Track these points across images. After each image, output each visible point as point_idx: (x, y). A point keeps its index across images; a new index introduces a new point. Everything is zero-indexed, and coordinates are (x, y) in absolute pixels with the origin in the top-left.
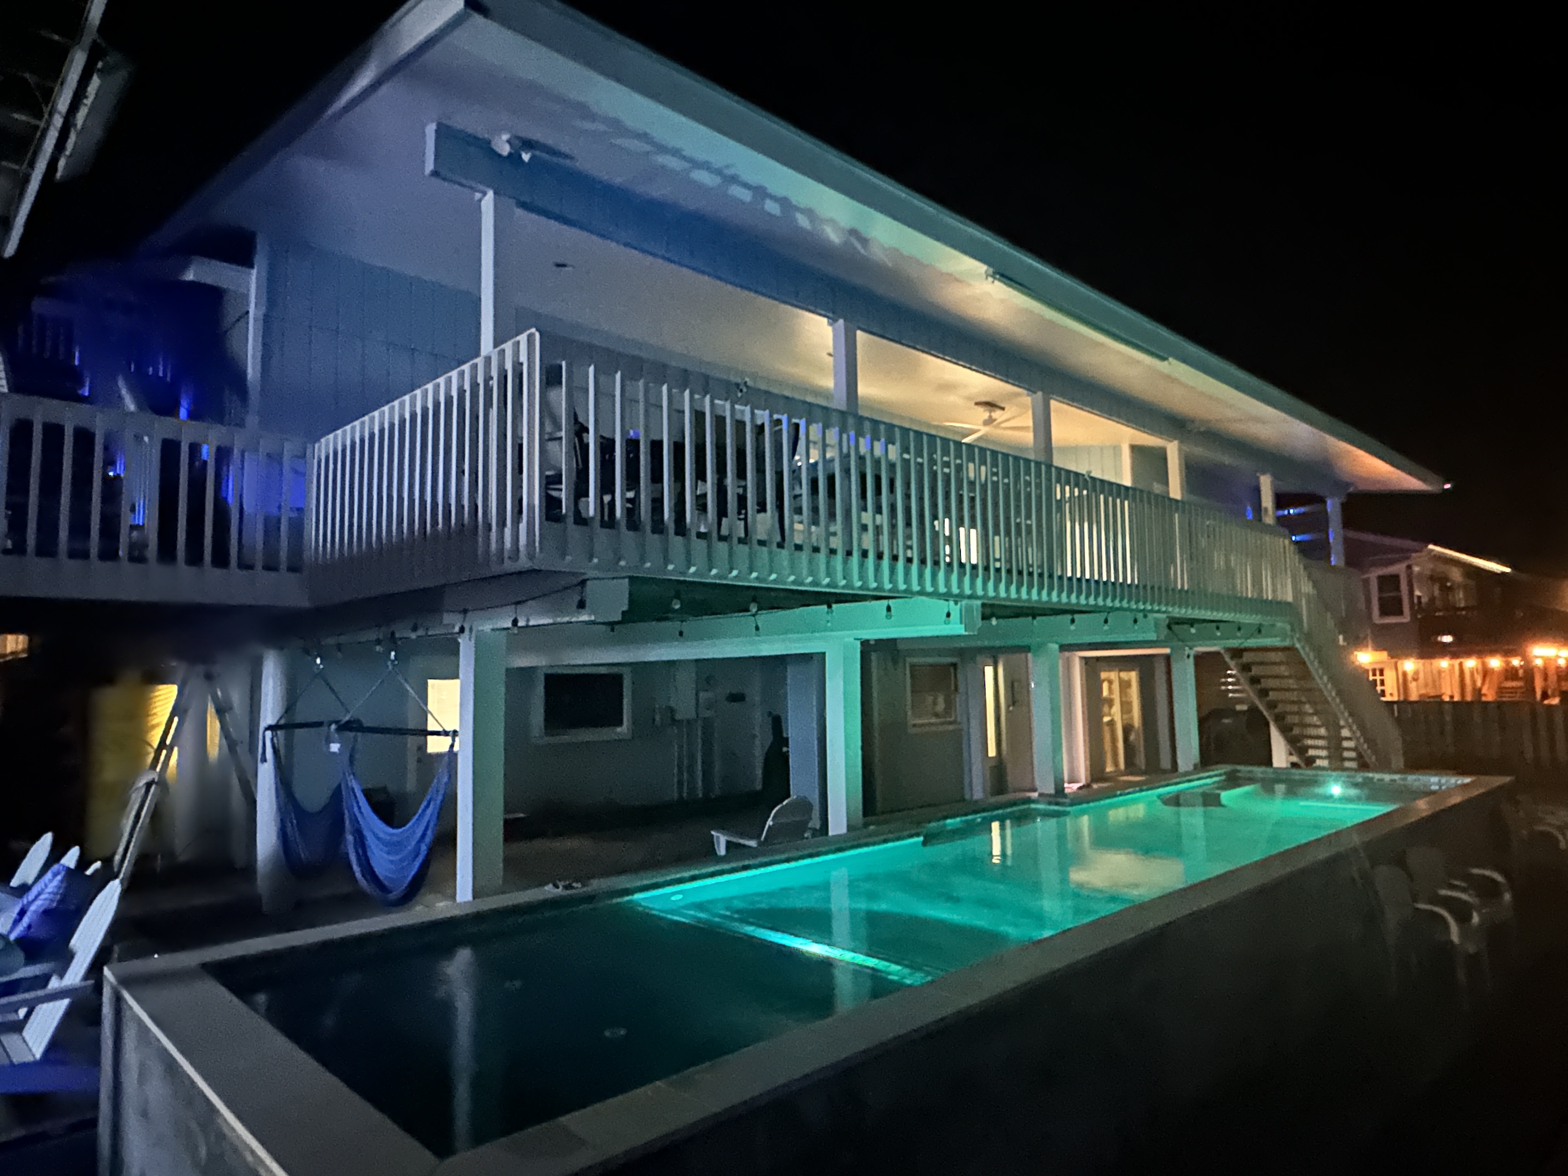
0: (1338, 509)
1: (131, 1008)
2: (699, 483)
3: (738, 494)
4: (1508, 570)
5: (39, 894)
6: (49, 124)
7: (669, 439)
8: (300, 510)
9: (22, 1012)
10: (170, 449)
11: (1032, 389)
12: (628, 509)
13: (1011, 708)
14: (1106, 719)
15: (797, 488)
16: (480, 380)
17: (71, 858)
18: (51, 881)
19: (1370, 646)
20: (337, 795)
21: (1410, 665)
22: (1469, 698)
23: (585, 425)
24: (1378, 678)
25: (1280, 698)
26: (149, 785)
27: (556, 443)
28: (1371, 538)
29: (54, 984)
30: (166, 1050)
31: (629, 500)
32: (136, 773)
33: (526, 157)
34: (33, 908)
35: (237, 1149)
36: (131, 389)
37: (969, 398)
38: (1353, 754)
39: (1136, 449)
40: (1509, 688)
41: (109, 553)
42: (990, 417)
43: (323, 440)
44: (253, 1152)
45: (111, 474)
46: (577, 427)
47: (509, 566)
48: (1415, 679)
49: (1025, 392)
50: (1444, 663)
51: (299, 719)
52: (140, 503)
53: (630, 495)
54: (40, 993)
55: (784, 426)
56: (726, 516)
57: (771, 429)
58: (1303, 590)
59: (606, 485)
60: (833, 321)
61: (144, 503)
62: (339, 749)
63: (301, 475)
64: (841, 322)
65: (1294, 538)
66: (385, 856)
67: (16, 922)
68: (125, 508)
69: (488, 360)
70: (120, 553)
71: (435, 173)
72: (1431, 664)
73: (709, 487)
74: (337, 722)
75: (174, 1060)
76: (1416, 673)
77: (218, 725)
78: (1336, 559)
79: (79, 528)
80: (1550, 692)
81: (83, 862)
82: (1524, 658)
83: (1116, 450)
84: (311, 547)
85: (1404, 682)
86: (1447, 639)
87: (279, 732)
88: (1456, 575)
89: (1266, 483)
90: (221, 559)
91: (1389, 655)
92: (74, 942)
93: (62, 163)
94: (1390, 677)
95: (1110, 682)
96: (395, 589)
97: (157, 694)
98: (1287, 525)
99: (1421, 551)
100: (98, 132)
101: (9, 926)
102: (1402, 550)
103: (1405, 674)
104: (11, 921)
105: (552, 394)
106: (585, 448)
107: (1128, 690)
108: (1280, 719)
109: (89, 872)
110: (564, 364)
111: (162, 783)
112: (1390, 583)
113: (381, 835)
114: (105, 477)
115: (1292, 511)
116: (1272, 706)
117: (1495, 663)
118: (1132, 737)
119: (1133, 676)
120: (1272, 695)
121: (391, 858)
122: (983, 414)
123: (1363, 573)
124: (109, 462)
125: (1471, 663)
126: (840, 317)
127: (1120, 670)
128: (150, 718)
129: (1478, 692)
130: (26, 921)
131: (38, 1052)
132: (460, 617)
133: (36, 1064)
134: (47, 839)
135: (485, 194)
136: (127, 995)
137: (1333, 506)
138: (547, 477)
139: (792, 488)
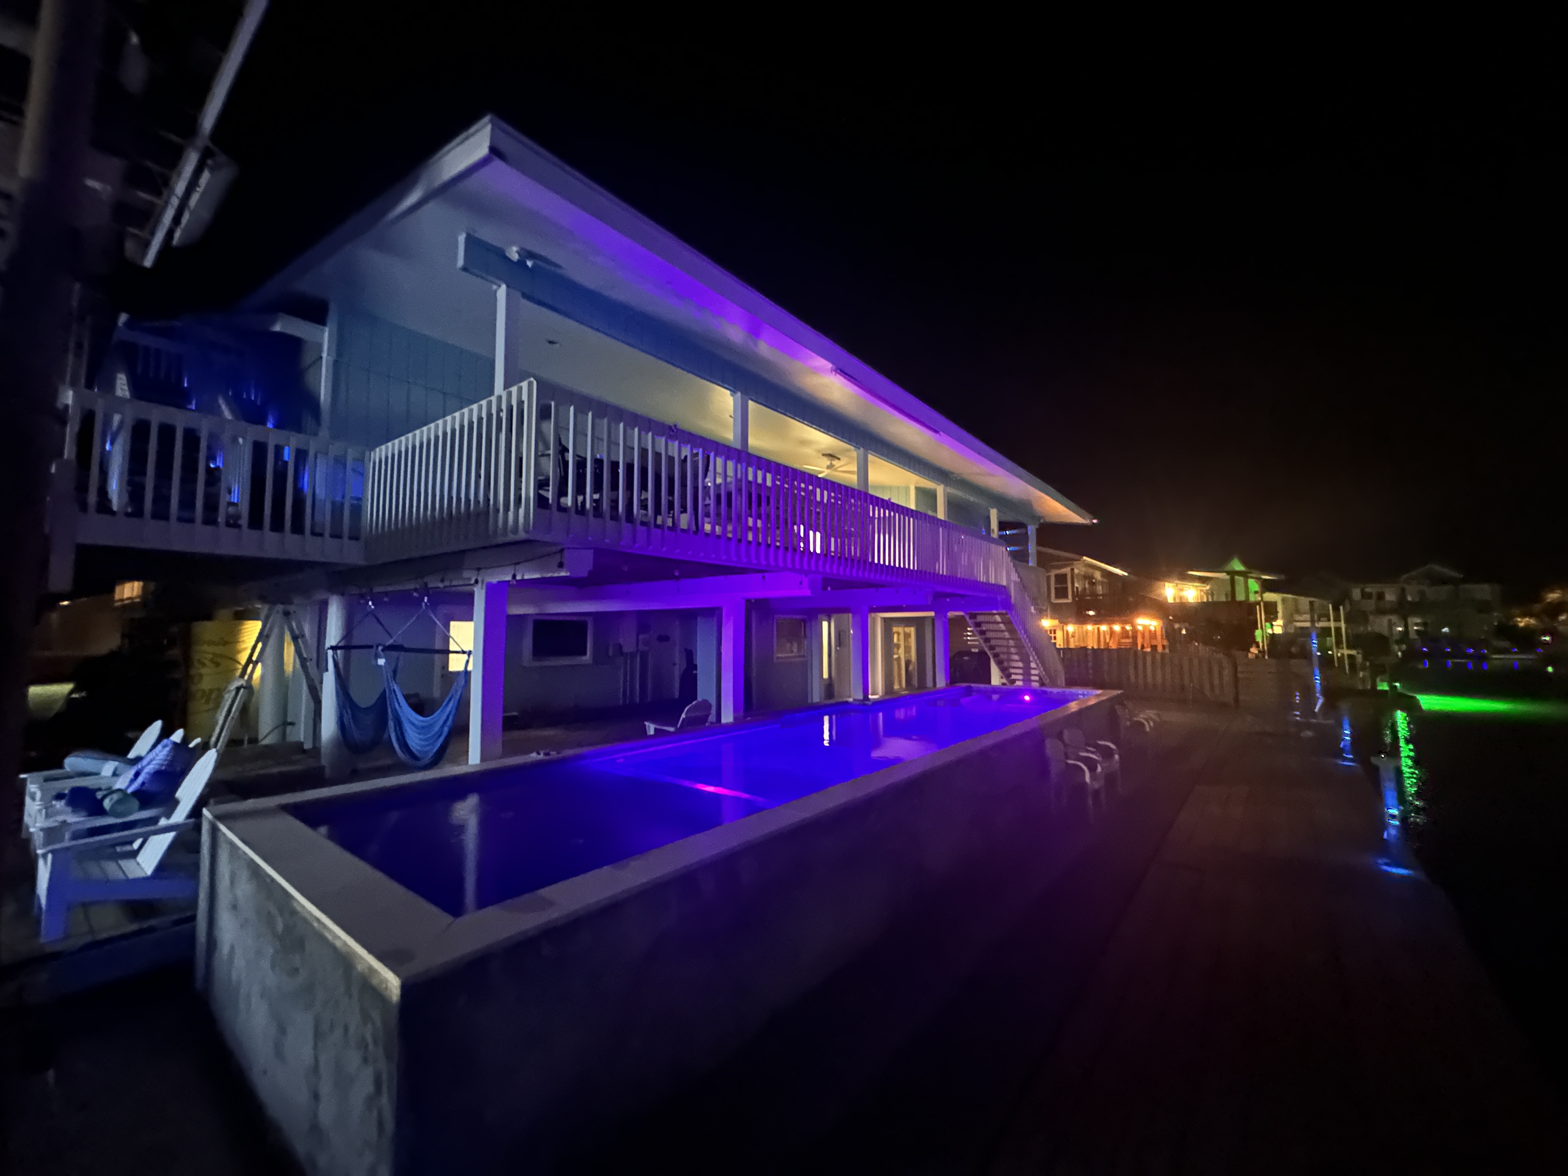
0: (1034, 531)
1: (224, 834)
2: (643, 492)
3: (669, 500)
4: (1126, 574)
5: (151, 761)
6: (167, 203)
7: (624, 462)
8: (359, 499)
9: (136, 845)
10: (259, 449)
11: (858, 446)
12: (594, 507)
13: (838, 648)
14: (895, 656)
15: (707, 499)
16: (494, 411)
17: (178, 736)
18: (160, 752)
19: (1049, 617)
20: (383, 698)
21: (1071, 628)
22: (1102, 647)
23: (566, 446)
24: (1053, 635)
25: (996, 644)
26: (238, 689)
27: (546, 458)
28: (1051, 551)
29: (163, 822)
30: (252, 860)
31: (595, 501)
32: (229, 680)
33: (529, 263)
34: (146, 770)
35: (306, 921)
36: (228, 404)
37: (818, 451)
38: (1037, 678)
39: (918, 489)
40: (1124, 643)
41: (210, 519)
42: (831, 463)
43: (377, 450)
44: (318, 920)
45: (212, 466)
46: (561, 448)
47: (511, 537)
48: (1073, 636)
49: (853, 448)
50: (1090, 627)
51: (355, 642)
52: (235, 488)
53: (596, 496)
54: (152, 828)
55: (700, 457)
56: (660, 514)
57: (691, 460)
58: (1012, 579)
59: (580, 488)
60: (733, 392)
61: (238, 488)
62: (385, 663)
63: (361, 473)
64: (739, 394)
65: (1008, 549)
66: (417, 735)
67: (132, 781)
68: (223, 492)
69: (500, 398)
70: (219, 520)
71: (465, 269)
72: (1082, 627)
73: (650, 495)
74: (383, 645)
75: (258, 866)
76: (1074, 633)
77: (292, 648)
78: (1032, 562)
79: (188, 502)
80: (1145, 646)
81: (186, 740)
82: (1133, 626)
83: (907, 489)
84: (367, 523)
85: (1067, 639)
86: (1091, 613)
87: (339, 652)
88: (1098, 575)
89: (994, 514)
90: (298, 528)
91: (1059, 621)
92: (179, 794)
93: (177, 235)
94: (1059, 634)
95: (899, 634)
96: (428, 553)
97: (247, 626)
98: (1005, 540)
99: (1079, 560)
100: (206, 215)
101: (126, 784)
102: (1068, 559)
103: (1067, 632)
104: (128, 780)
105: (544, 425)
106: (566, 464)
107: (909, 639)
108: (996, 656)
109: (191, 745)
110: (553, 404)
111: (249, 687)
112: (1061, 579)
113: (416, 722)
114: (208, 467)
115: (1008, 532)
116: (992, 648)
117: (1117, 628)
118: (911, 668)
119: (912, 630)
120: (993, 642)
121: (422, 737)
122: (827, 462)
123: (1047, 572)
124: (211, 457)
125: (1104, 628)
126: (739, 390)
127: (905, 626)
128: (241, 644)
129: (1107, 644)
130: (140, 779)
131: (149, 871)
132: (475, 572)
133: (146, 879)
134: (158, 725)
135: (500, 286)
136: (222, 828)
137: (1032, 530)
138: (540, 480)
139: (704, 499)
